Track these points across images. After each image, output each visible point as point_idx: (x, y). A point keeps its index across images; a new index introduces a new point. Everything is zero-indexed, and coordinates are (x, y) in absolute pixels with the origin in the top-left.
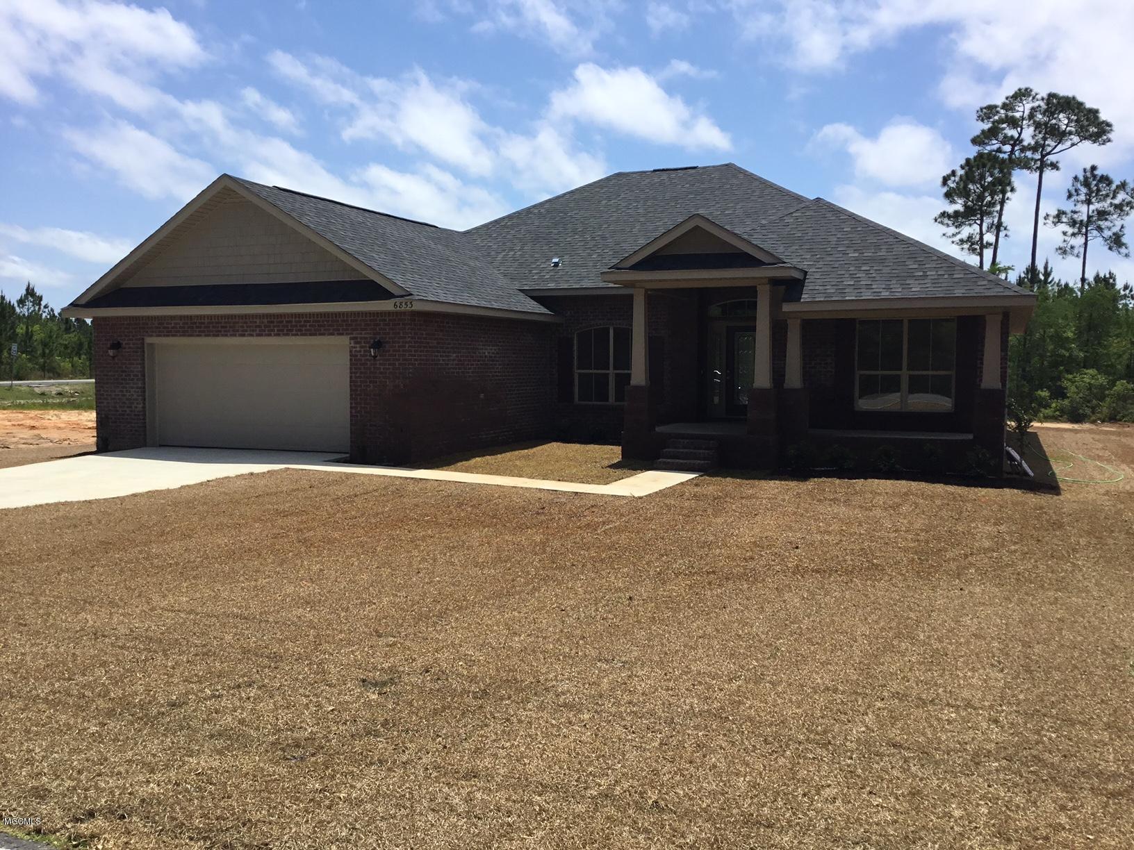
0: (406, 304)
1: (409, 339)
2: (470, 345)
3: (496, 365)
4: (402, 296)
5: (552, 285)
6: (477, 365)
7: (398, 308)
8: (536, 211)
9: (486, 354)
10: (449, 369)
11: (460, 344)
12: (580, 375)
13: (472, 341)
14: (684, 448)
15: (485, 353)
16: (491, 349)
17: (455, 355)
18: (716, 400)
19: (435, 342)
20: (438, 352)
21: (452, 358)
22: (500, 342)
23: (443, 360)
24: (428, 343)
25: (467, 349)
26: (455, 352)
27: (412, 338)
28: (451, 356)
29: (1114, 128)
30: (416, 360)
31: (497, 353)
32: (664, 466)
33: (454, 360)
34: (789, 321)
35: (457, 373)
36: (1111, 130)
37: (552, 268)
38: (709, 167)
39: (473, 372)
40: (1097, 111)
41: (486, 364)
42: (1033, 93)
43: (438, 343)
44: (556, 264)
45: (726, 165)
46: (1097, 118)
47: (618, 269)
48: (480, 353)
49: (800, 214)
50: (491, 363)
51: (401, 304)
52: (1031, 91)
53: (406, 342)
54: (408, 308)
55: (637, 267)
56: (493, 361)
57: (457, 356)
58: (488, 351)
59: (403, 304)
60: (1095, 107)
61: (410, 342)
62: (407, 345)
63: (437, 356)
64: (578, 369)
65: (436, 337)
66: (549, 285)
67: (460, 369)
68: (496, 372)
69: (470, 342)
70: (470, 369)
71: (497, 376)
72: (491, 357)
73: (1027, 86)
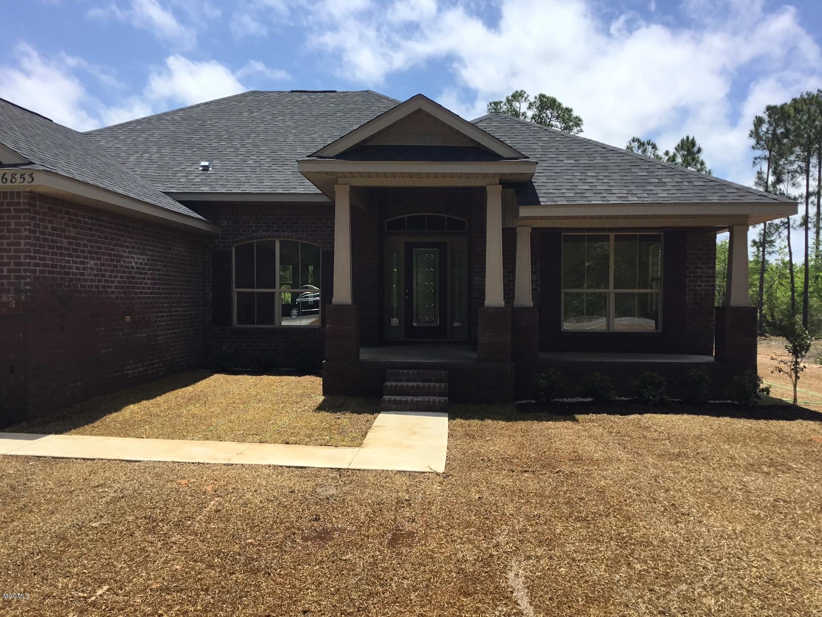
0: (22, 176)
1: (27, 233)
2: (112, 250)
3: (144, 279)
4: (15, 165)
5: (206, 189)
6: (122, 277)
7: (9, 183)
8: (169, 118)
9: (133, 264)
10: (86, 280)
11: (100, 248)
12: (238, 293)
13: (116, 245)
14: (408, 380)
15: (131, 262)
16: (139, 259)
17: (93, 262)
18: (395, 321)
19: (66, 241)
20: (70, 256)
21: (89, 266)
22: (149, 250)
23: (77, 268)
24: (56, 241)
25: (109, 255)
26: (93, 258)
27: (30, 231)
28: (88, 263)
29: (584, 122)
30: (36, 265)
31: (146, 264)
32: (394, 407)
33: (92, 269)
34: (518, 229)
35: (97, 287)
36: (582, 124)
37: (201, 172)
38: (348, 92)
39: (116, 287)
40: (571, 110)
41: (133, 278)
42: (526, 95)
43: (70, 244)
44: (206, 168)
45: (366, 91)
46: (570, 115)
47: (321, 157)
48: (125, 262)
49: (486, 125)
50: (139, 276)
51: (13, 176)
52: (525, 93)
53: (21, 238)
54: (25, 183)
55: (346, 155)
56: (141, 273)
57: (95, 264)
58: (135, 260)
59: (18, 177)
60: (570, 107)
61: (27, 237)
62: (22, 242)
63: (68, 262)
64: (237, 287)
65: (67, 234)
66: (201, 189)
67: (99, 281)
68: (143, 288)
69: (112, 247)
70: (112, 282)
71: (146, 293)
72: (138, 268)
73: (522, 89)
